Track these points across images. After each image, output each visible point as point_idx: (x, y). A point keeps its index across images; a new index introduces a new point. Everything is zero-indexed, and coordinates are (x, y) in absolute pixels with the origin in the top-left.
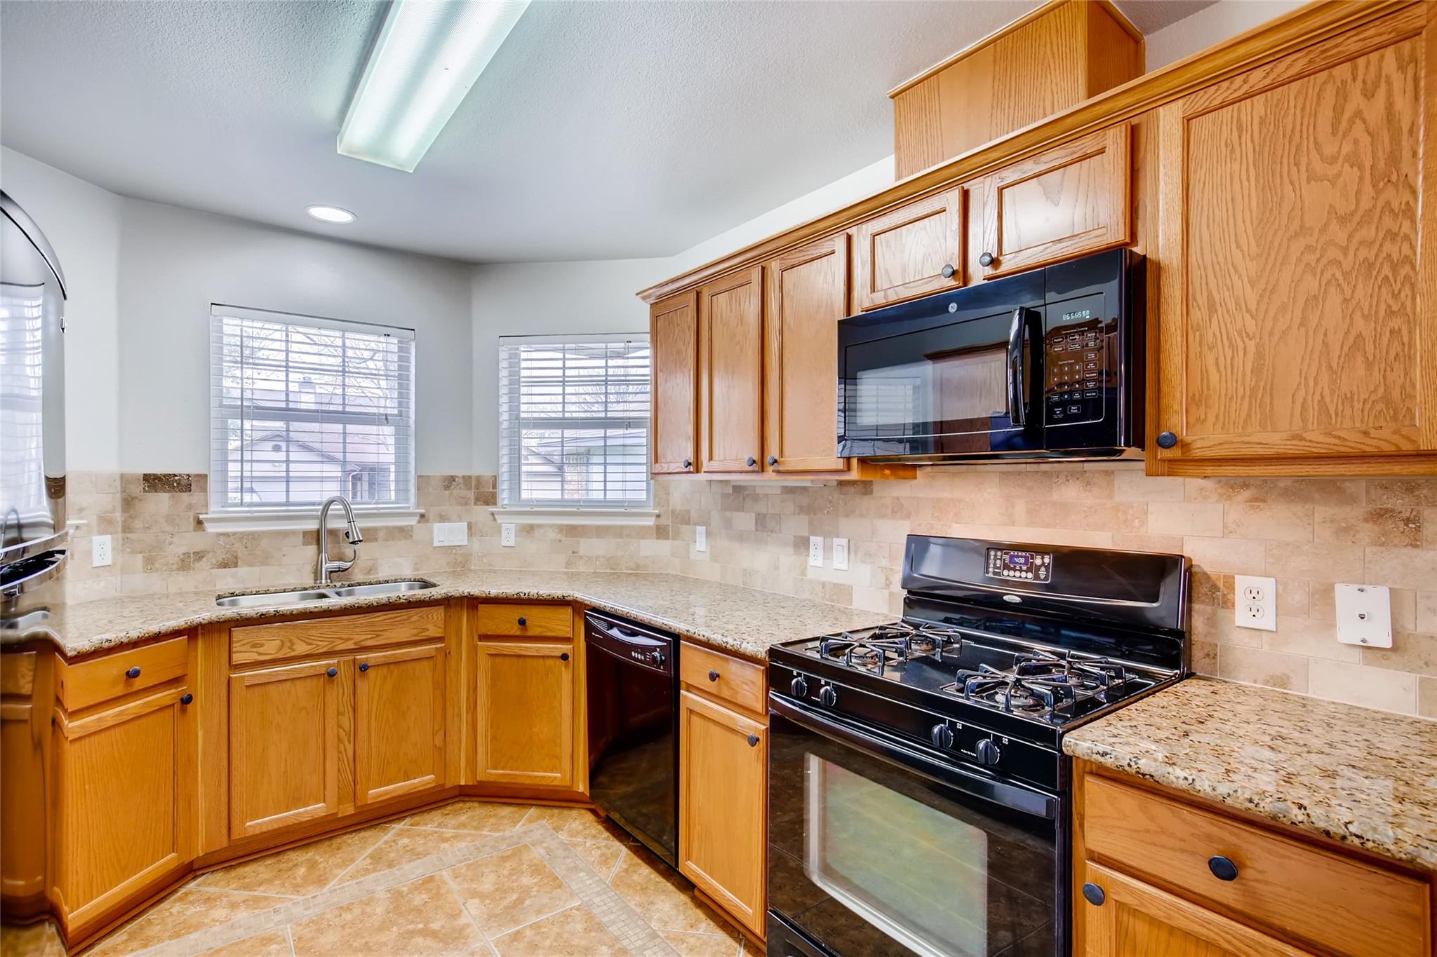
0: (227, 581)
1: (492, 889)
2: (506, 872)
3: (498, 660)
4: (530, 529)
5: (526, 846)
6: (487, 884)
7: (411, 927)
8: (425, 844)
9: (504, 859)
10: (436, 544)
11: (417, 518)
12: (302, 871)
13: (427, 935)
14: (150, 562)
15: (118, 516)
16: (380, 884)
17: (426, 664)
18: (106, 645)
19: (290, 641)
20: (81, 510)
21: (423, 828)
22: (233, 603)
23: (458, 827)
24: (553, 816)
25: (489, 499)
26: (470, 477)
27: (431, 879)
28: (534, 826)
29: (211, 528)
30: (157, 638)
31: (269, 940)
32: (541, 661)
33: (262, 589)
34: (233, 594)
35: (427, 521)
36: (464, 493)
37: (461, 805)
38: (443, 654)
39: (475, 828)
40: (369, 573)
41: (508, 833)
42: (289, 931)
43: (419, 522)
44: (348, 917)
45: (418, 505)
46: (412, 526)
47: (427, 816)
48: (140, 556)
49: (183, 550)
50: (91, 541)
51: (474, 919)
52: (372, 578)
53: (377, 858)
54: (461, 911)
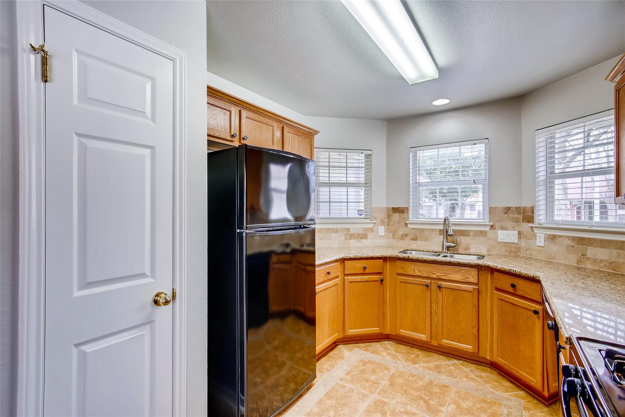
0: (414, 245)
1: (466, 408)
2: (478, 406)
3: (503, 303)
4: (554, 237)
5: (501, 404)
6: (465, 405)
7: (424, 396)
8: (458, 373)
9: (484, 401)
10: (499, 240)
11: (489, 227)
12: (413, 356)
13: (426, 403)
14: (393, 235)
15: (386, 220)
16: (429, 375)
17: (468, 293)
18: (357, 257)
19: (414, 269)
20: (376, 218)
21: (464, 368)
22: (411, 253)
23: (478, 376)
24: (531, 402)
25: (529, 219)
26: (520, 208)
27: (447, 387)
28: (515, 399)
29: (410, 226)
30: (372, 258)
31: (387, 369)
32: (524, 310)
33: (422, 250)
34: (412, 250)
35: (495, 229)
36: (515, 216)
37: (489, 369)
38: (477, 291)
39: (485, 381)
40: (466, 249)
41: (497, 393)
42: (393, 370)
43: (490, 229)
44: (411, 378)
45: (490, 222)
46: (486, 231)
47: (470, 365)
48: (391, 234)
49: (401, 233)
50: (378, 228)
51: (447, 411)
52: (467, 252)
53: (437, 368)
54: (445, 405)
